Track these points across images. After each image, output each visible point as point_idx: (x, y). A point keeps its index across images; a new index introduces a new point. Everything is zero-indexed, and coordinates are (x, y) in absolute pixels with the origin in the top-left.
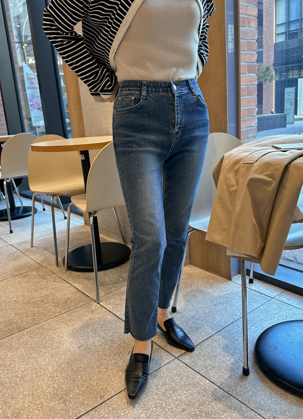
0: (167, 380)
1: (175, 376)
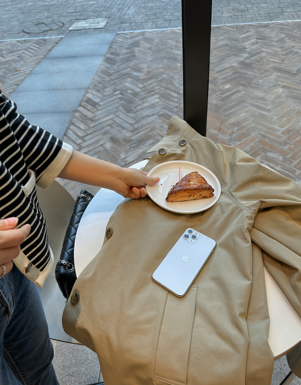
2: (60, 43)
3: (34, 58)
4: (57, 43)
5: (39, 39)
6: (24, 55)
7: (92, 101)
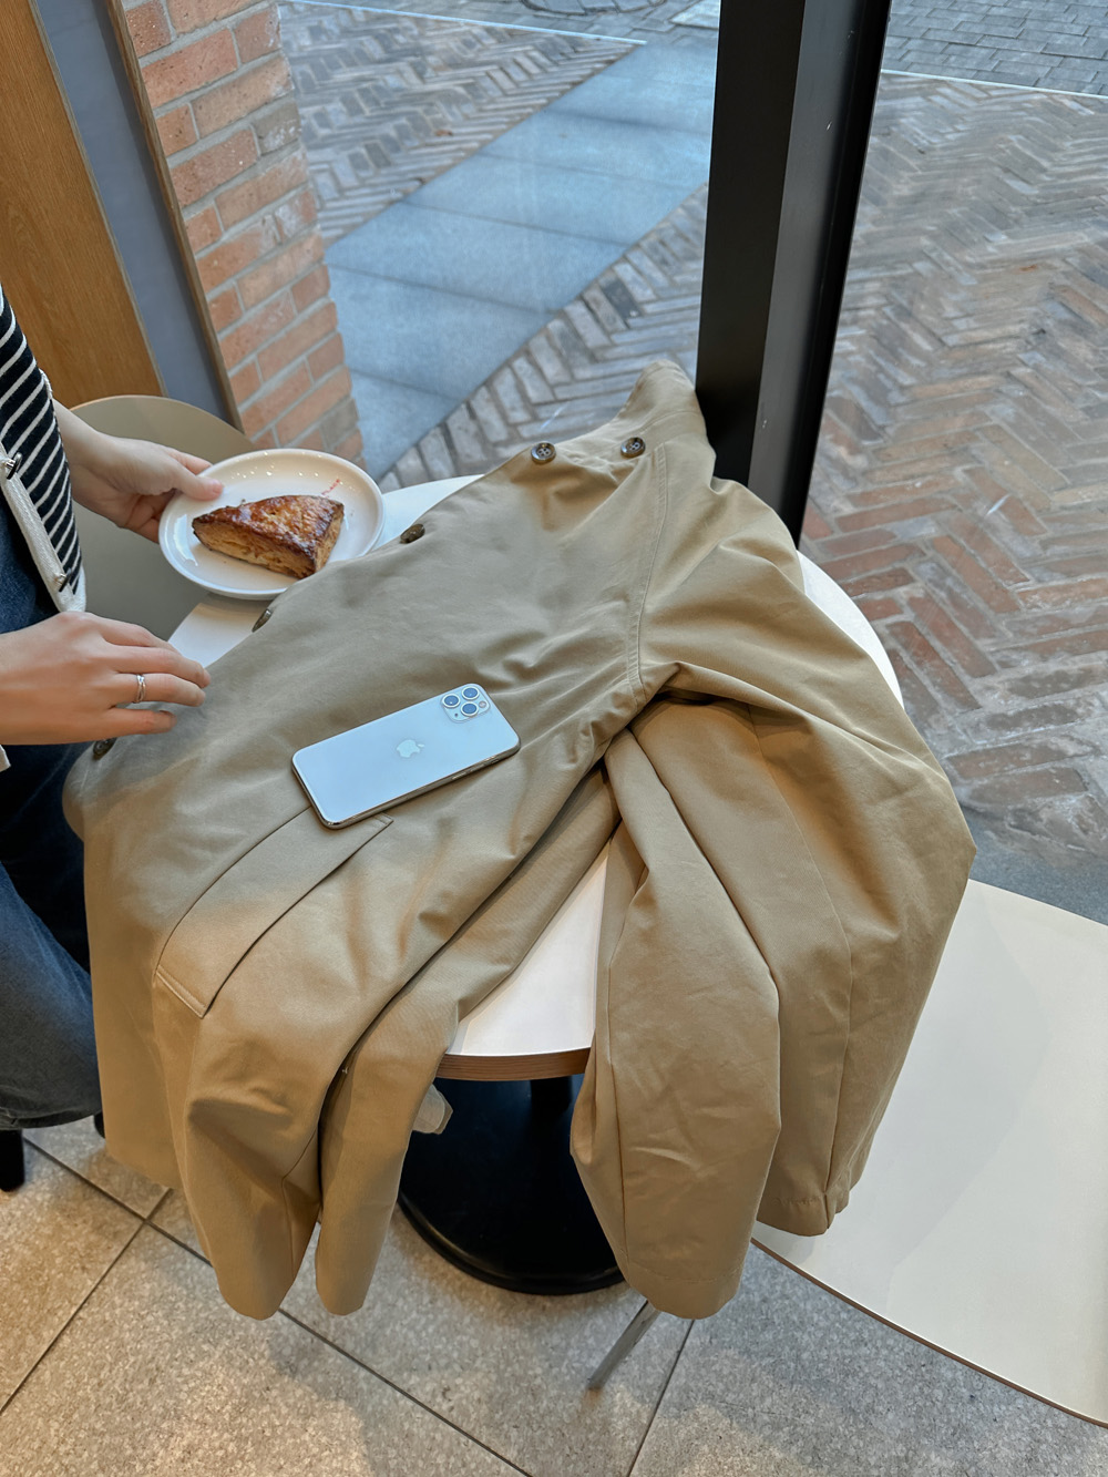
0: (128, 1334)
1: (148, 1307)
2: (618, 65)
3: (511, 102)
4: (611, 62)
5: (558, 36)
6: (487, 83)
7: (626, 292)
